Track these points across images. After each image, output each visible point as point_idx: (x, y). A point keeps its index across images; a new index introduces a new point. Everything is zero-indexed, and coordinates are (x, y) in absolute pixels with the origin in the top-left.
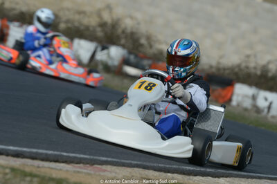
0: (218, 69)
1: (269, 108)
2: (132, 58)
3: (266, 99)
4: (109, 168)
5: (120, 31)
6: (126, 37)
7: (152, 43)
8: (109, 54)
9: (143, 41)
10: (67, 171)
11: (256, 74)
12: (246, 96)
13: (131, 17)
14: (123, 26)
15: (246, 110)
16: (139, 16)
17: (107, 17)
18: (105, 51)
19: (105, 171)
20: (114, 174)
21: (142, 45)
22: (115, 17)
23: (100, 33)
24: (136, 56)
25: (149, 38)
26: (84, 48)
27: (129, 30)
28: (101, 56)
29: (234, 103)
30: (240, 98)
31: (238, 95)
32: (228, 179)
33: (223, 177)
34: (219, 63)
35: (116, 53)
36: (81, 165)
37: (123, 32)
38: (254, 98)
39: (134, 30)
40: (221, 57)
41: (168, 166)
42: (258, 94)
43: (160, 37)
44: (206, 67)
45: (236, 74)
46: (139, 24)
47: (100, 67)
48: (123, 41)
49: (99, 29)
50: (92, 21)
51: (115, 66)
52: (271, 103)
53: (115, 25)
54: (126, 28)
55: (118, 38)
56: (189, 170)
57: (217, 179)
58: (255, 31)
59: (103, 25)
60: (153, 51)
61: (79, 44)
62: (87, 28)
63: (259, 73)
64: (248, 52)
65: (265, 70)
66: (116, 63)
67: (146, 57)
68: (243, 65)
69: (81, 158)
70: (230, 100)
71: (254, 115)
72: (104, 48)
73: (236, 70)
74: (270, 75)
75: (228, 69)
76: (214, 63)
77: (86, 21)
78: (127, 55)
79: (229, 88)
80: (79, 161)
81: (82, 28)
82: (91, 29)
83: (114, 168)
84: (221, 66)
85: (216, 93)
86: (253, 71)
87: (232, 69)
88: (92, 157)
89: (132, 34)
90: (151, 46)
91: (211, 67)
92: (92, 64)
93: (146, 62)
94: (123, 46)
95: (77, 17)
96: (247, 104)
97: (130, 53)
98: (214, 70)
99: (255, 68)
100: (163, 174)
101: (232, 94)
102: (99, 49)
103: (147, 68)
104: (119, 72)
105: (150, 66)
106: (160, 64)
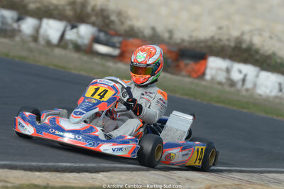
0: (191, 43)
1: (244, 80)
2: (102, 36)
3: (240, 72)
5: (89, 9)
6: (97, 15)
7: (123, 19)
8: (78, 34)
9: (113, 18)
11: (230, 46)
12: (220, 69)
14: (92, 3)
15: (220, 83)
18: (75, 30)
21: (112, 22)
23: (69, 13)
24: (106, 33)
25: (119, 14)
26: (52, 29)
27: (98, 7)
28: (71, 35)
29: (208, 77)
30: (214, 72)
31: (212, 69)
34: (191, 37)
35: (85, 32)
37: (93, 10)
38: (228, 71)
39: (104, 7)
40: (193, 31)
42: (232, 66)
44: (178, 41)
47: (71, 46)
48: (93, 19)
49: (68, 8)
51: (85, 45)
52: (245, 76)
53: (84, 3)
54: (95, 6)
55: (88, 16)
59: (73, 3)
60: (125, 27)
61: (48, 24)
62: (56, 7)
63: (232, 44)
65: (239, 41)
66: (86, 41)
67: (117, 34)
68: (217, 37)
70: (204, 74)
71: (227, 88)
72: (74, 27)
73: (210, 43)
74: (244, 46)
75: (201, 42)
76: (186, 37)
78: (97, 33)
79: (202, 62)
81: (52, 7)
82: (60, 7)
84: (193, 39)
85: (189, 68)
86: (226, 43)
87: (205, 41)
89: (102, 10)
90: (122, 23)
91: (183, 41)
92: (62, 43)
93: (116, 40)
94: (93, 24)
96: (221, 77)
97: (100, 30)
98: (186, 44)
99: (228, 40)
101: (205, 68)
102: (69, 28)
103: (118, 45)
104: (89, 51)
105: (121, 43)
106: (131, 40)
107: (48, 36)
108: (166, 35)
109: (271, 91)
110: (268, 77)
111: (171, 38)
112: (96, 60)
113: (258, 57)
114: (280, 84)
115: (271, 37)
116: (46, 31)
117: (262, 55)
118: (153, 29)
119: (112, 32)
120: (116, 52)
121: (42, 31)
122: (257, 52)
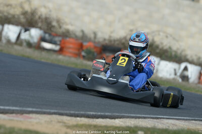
0: (110, 41)
2: (47, 36)
4: (34, 116)
5: (37, 17)
6: (42, 22)
7: (61, 25)
8: (30, 35)
9: (54, 24)
10: (4, 119)
13: (45, 7)
14: (39, 13)
16: (50, 5)
17: (27, 8)
18: (27, 32)
19: (31, 118)
20: (37, 120)
21: (54, 27)
22: (33, 7)
23: (23, 20)
24: (50, 35)
25: (58, 21)
26: (11, 32)
27: (44, 16)
28: (25, 36)
32: (121, 120)
33: (117, 118)
34: (110, 37)
35: (35, 34)
36: (14, 115)
37: (40, 18)
39: (48, 16)
40: (112, 32)
41: (77, 112)
43: (67, 20)
44: (101, 40)
45: (123, 44)
46: (50, 11)
47: (25, 44)
48: (40, 25)
49: (22, 17)
50: (17, 11)
51: (35, 43)
53: (33, 13)
54: (41, 15)
55: (36, 22)
56: (93, 115)
57: (113, 120)
58: (136, 12)
59: (25, 13)
60: (62, 30)
61: (8, 28)
62: (14, 16)
64: (131, 27)
66: (35, 40)
67: (57, 35)
69: (13, 110)
72: (26, 30)
73: (123, 41)
75: (117, 40)
76: (107, 37)
77: (12, 11)
78: (43, 35)
80: (12, 112)
81: (10, 16)
82: (16, 17)
83: (38, 116)
84: (112, 39)
87: (120, 40)
88: (21, 109)
89: (46, 19)
90: (60, 27)
91: (105, 40)
92: (18, 42)
93: (57, 39)
94: (40, 28)
95: (6, 9)
97: (45, 32)
98: (107, 42)
100: (74, 119)
102: (23, 31)
103: (58, 43)
104: (38, 47)
105: (60, 41)
106: (68, 39)
107: (8, 37)
108: (92, 36)
109: (170, 75)
110: (167, 65)
111: (95, 37)
112: (44, 54)
113: (158, 51)
114: (175, 70)
115: (167, 37)
116: (7, 33)
117: (161, 50)
118: (83, 31)
119: (53, 33)
120: (57, 48)
121: (4, 33)
122: (157, 47)
